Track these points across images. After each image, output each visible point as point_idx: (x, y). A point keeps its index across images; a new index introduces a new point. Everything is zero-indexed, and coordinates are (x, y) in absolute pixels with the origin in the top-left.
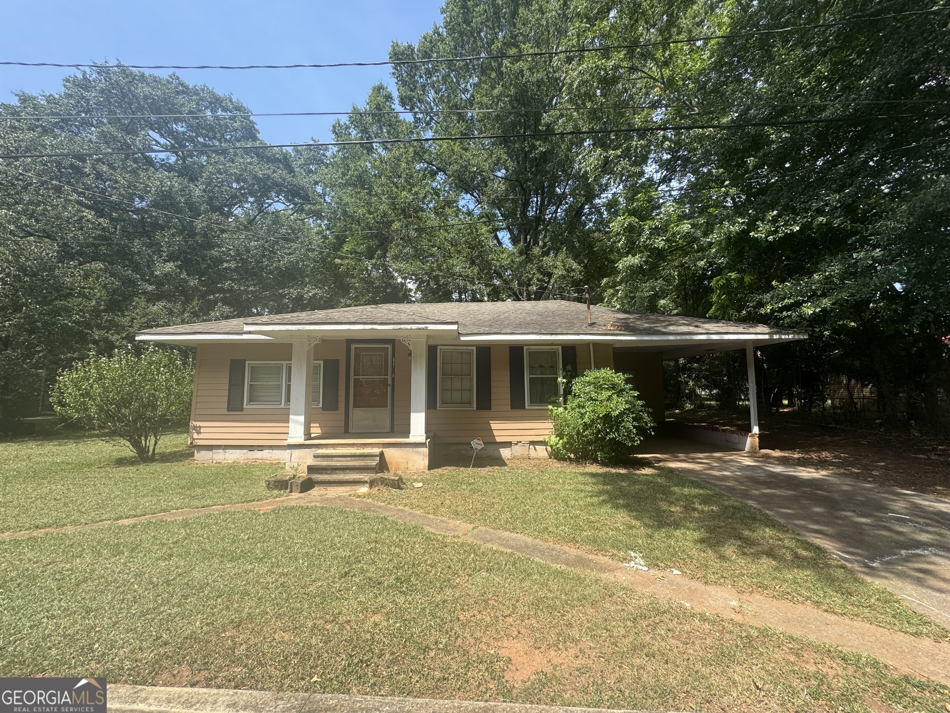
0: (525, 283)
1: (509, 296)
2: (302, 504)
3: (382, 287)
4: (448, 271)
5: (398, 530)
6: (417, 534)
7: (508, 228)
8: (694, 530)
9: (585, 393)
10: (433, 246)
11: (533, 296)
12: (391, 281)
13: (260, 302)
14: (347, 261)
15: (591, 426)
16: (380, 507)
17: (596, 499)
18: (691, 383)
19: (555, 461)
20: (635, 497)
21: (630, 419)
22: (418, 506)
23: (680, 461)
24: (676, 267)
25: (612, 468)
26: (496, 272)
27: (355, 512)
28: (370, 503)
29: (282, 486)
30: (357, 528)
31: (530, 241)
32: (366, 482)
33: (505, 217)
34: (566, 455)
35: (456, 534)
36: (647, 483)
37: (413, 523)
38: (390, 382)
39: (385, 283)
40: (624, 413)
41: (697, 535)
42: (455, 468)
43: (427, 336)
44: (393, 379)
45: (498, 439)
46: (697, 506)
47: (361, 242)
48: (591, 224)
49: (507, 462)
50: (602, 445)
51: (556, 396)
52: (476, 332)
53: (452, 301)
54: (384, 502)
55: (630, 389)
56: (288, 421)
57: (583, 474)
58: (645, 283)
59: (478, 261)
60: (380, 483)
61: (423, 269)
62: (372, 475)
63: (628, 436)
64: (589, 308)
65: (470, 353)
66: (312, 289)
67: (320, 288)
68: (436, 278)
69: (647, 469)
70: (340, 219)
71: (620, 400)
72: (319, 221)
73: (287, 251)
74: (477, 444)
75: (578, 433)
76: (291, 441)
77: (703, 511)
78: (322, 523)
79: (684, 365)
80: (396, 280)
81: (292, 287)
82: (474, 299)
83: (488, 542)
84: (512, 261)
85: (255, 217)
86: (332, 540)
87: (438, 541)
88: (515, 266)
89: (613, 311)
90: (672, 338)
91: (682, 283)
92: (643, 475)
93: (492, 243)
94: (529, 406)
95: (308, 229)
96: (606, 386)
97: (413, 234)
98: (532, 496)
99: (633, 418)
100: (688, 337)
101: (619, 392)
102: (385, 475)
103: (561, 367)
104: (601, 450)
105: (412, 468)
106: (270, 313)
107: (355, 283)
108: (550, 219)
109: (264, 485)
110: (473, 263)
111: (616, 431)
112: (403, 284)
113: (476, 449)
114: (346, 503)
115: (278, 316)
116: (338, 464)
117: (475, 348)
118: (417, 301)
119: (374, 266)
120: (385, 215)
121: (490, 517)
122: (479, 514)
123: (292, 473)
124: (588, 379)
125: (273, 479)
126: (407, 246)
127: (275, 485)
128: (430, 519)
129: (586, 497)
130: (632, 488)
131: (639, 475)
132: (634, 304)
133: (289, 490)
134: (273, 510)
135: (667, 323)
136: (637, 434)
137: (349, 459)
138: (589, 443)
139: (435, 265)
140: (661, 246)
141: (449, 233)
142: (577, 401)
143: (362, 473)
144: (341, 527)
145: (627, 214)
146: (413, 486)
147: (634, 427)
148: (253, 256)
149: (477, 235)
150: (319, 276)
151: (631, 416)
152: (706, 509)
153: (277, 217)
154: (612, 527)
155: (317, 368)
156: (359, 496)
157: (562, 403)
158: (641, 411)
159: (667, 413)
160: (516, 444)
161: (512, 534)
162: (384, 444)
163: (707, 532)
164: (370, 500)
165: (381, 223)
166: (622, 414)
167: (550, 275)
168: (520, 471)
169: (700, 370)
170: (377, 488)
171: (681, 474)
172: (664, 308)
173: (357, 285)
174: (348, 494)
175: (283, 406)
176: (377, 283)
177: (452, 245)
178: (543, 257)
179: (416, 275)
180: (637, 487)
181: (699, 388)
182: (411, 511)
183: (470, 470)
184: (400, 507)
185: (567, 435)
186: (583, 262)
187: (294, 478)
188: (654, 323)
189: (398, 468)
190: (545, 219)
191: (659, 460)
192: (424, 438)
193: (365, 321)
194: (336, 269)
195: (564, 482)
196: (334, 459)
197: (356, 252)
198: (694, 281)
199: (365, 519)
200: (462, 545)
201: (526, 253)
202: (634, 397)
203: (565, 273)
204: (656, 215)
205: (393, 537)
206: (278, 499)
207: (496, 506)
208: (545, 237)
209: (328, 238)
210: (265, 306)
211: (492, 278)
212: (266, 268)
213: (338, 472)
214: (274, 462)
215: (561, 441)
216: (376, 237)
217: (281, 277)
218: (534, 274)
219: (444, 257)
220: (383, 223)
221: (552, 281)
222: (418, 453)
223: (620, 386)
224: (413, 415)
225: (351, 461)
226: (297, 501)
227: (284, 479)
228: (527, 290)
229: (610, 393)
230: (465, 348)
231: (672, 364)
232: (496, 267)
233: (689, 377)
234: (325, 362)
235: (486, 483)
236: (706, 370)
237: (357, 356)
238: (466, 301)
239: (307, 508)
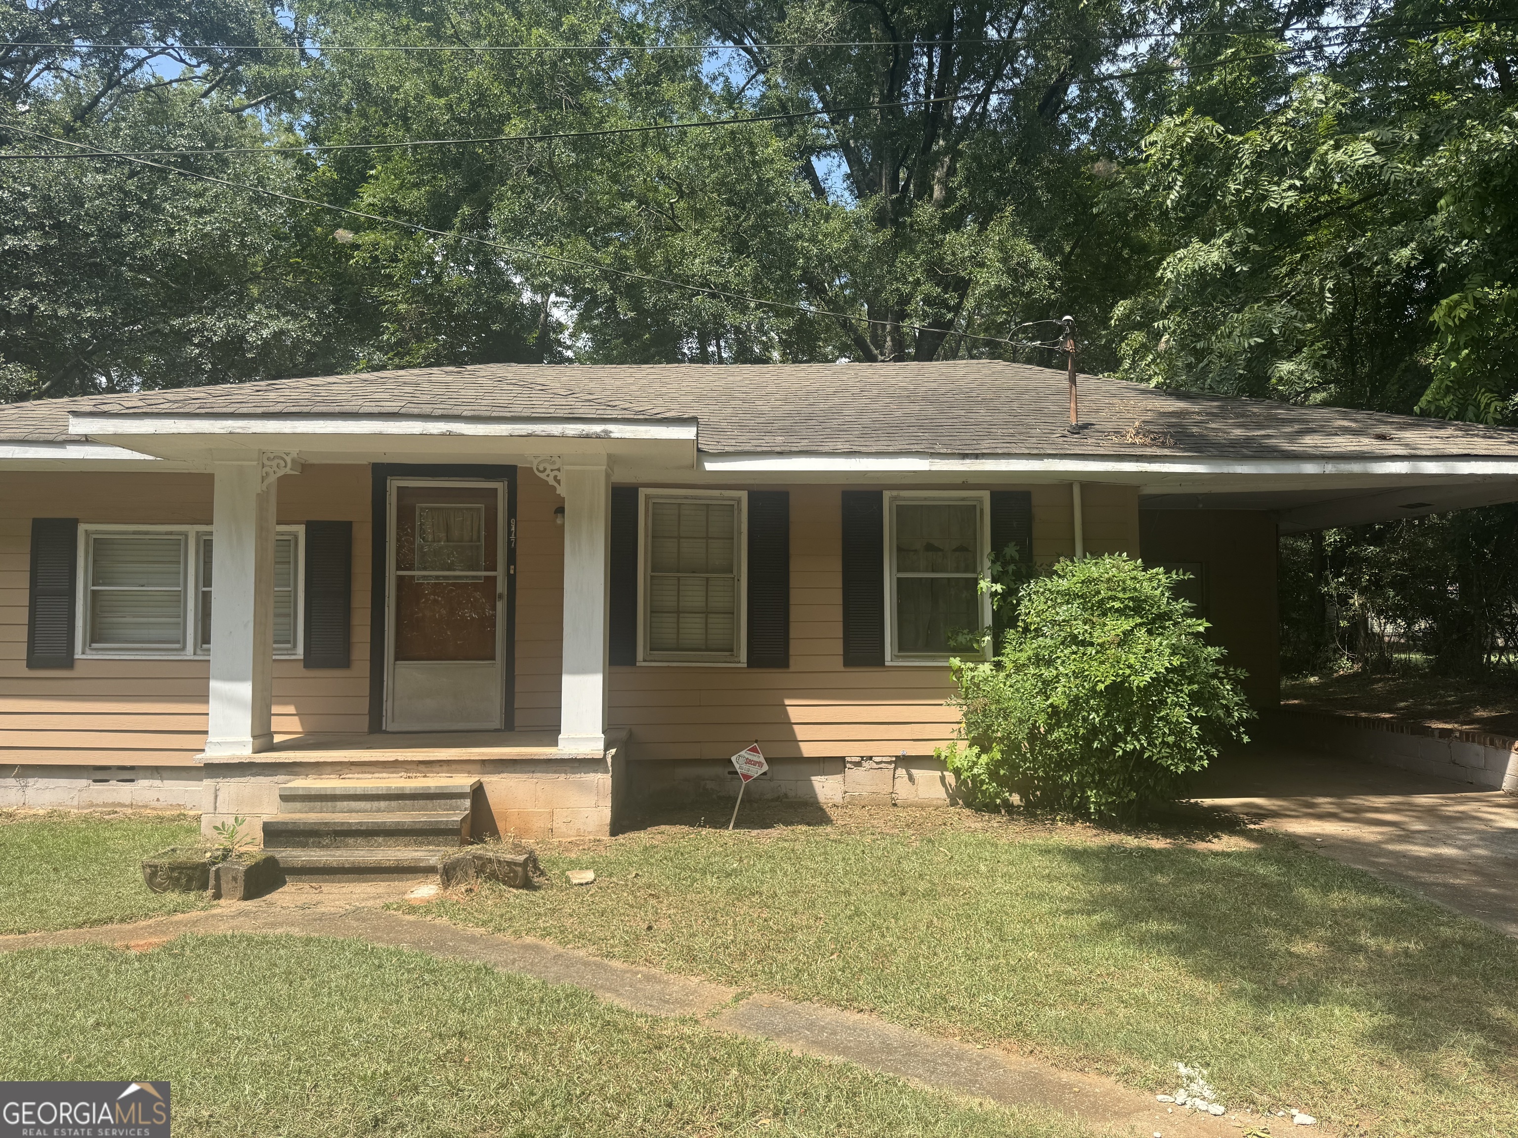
0: (888, 309)
1: (843, 350)
2: (249, 932)
3: (477, 316)
4: (669, 270)
5: (523, 1002)
6: (579, 1014)
7: (844, 147)
8: (1354, 1005)
9: (1054, 623)
10: (626, 196)
11: (912, 351)
12: (502, 297)
13: (116, 355)
14: (368, 237)
15: (1069, 716)
16: (473, 940)
17: (1080, 923)
18: (1356, 600)
19: (967, 811)
20: (1190, 915)
21: (1184, 698)
22: (581, 936)
23: (1320, 817)
24: (1329, 266)
25: (1128, 833)
26: (807, 276)
27: (401, 953)
28: (443, 929)
29: (190, 879)
30: (406, 996)
31: (906, 187)
32: (431, 870)
33: (837, 113)
34: (997, 795)
35: (688, 1012)
36: (1227, 875)
37: (567, 982)
38: (501, 587)
39: (487, 303)
40: (1168, 682)
41: (1364, 1021)
42: (686, 828)
43: (609, 456)
44: (511, 580)
45: (808, 750)
46: (1364, 939)
47: (412, 179)
48: (1085, 138)
49: (833, 813)
50: (1101, 771)
51: (971, 632)
52: (748, 447)
53: (683, 361)
54: (484, 924)
55: (1186, 615)
56: (203, 697)
57: (1046, 851)
58: (1238, 311)
59: (754, 243)
60: (471, 872)
61: (597, 262)
62: (450, 850)
63: (1176, 744)
64: (1073, 381)
65: (731, 509)
66: (270, 317)
67: (295, 316)
68: (633, 292)
69: (1225, 838)
70: (348, 110)
71: (1155, 644)
72: (285, 117)
73: (191, 202)
74: (749, 762)
75: (1033, 736)
76: (214, 754)
77: (1379, 953)
78: (308, 983)
79: (1339, 549)
80: (519, 294)
81: (211, 311)
82: (743, 356)
83: (778, 1035)
84: (856, 245)
85: (96, 100)
86: (337, 1030)
87: (636, 1031)
88: (863, 258)
89: (1144, 392)
90: (1310, 468)
91: (1344, 312)
92: (1216, 854)
93: (799, 188)
94: (894, 657)
95: (255, 140)
96: (1117, 605)
97: (566, 156)
98: (903, 910)
99: (1191, 695)
100: (1356, 468)
101: (1153, 621)
102: (488, 849)
103: (987, 549)
104: (1099, 785)
105: (565, 831)
106: (147, 385)
107: (395, 304)
108: (966, 119)
109: (140, 876)
110: (741, 248)
111: (1142, 731)
112: (538, 309)
113: (746, 777)
114: (375, 929)
115: (173, 394)
116: (354, 819)
117: (744, 495)
118: (579, 359)
119: (452, 251)
120: (482, 98)
121: (783, 967)
122: (752, 959)
123: (220, 842)
124: (1064, 584)
125: (165, 861)
126: (549, 193)
127: (170, 878)
128: (614, 971)
129: (1052, 913)
130: (1185, 889)
131: (1203, 856)
132: (1205, 372)
133: (210, 892)
134: (168, 949)
135: (1297, 427)
136: (1201, 741)
137: (383, 804)
138: (1064, 763)
139: (630, 253)
140: (1287, 202)
141: (671, 157)
142: (1029, 649)
143: (421, 844)
144: (363, 993)
145: (1190, 110)
146: (568, 880)
147: (1195, 720)
148: (95, 217)
149: (754, 162)
150: (289, 281)
151: (1186, 689)
152: (1389, 948)
153: (161, 100)
154: (1126, 997)
155: (286, 545)
156: (412, 909)
157: (989, 652)
158: (1215, 676)
159: (1285, 683)
160: (858, 764)
161: (847, 1013)
162: (483, 762)
163: (1390, 1011)
164: (445, 921)
165: (469, 122)
166: (1159, 683)
167: (962, 286)
168: (868, 839)
169: (1383, 564)
170: (463, 888)
171: (1322, 853)
172: (1290, 383)
173: (402, 307)
174: (379, 903)
175: (189, 653)
176: (463, 306)
177: (681, 195)
178: (945, 232)
179: (575, 281)
180: (1198, 887)
181: (1379, 613)
182: (560, 949)
183: (729, 834)
184: (529, 940)
185: (1001, 739)
186: (1060, 250)
187: (225, 857)
188: (1260, 427)
189: (523, 832)
190: (952, 119)
191: (1261, 815)
192: (601, 745)
193: (427, 409)
194: (339, 260)
195: (992, 871)
196: (340, 804)
197: (397, 211)
198: (1378, 308)
199: (432, 971)
200: (706, 1043)
201: (895, 222)
202: (1198, 635)
203: (1006, 281)
204: (1276, 113)
205: (509, 1021)
206: (179, 917)
207: (800, 936)
208: (952, 171)
209: (316, 168)
210: (134, 365)
211: (792, 294)
212: (131, 253)
213: (351, 841)
214: (168, 813)
215: (984, 758)
216: (456, 164)
217: (176, 281)
218: (917, 282)
219: (657, 229)
220: (478, 120)
221: (969, 303)
222: (583, 787)
223: (1156, 603)
224: (568, 682)
225: (389, 810)
226: (235, 923)
227: (197, 859)
228: (897, 329)
229: (1126, 625)
230: (716, 493)
231: (1304, 545)
232: (808, 259)
233: (1353, 583)
234: (313, 529)
235: (773, 870)
236: (1402, 563)
237: (405, 515)
238: (721, 361)
239: (265, 941)
